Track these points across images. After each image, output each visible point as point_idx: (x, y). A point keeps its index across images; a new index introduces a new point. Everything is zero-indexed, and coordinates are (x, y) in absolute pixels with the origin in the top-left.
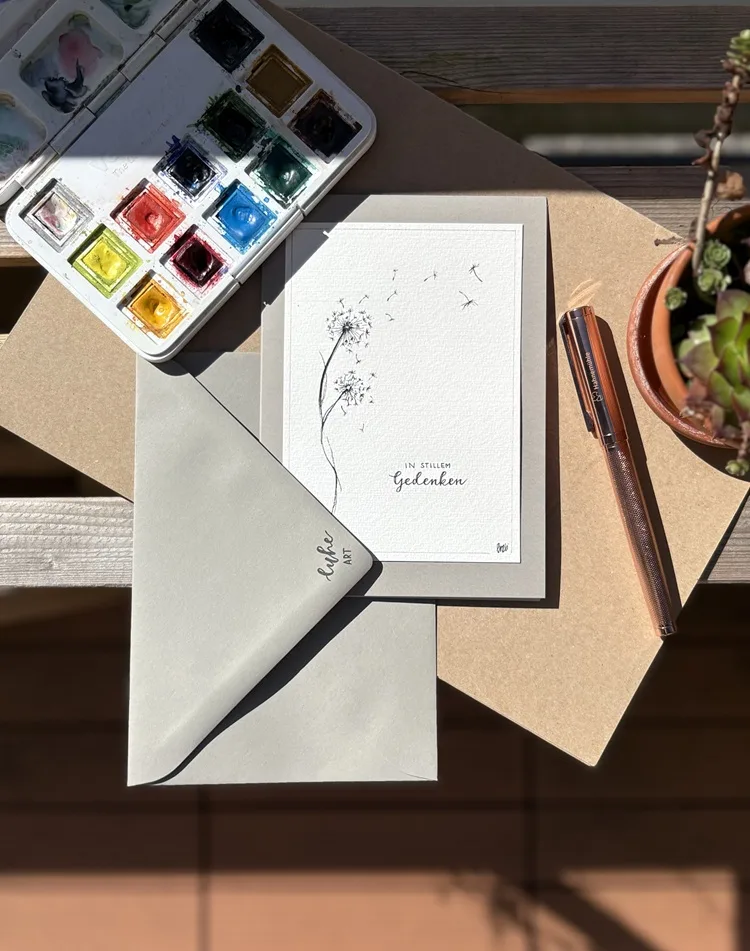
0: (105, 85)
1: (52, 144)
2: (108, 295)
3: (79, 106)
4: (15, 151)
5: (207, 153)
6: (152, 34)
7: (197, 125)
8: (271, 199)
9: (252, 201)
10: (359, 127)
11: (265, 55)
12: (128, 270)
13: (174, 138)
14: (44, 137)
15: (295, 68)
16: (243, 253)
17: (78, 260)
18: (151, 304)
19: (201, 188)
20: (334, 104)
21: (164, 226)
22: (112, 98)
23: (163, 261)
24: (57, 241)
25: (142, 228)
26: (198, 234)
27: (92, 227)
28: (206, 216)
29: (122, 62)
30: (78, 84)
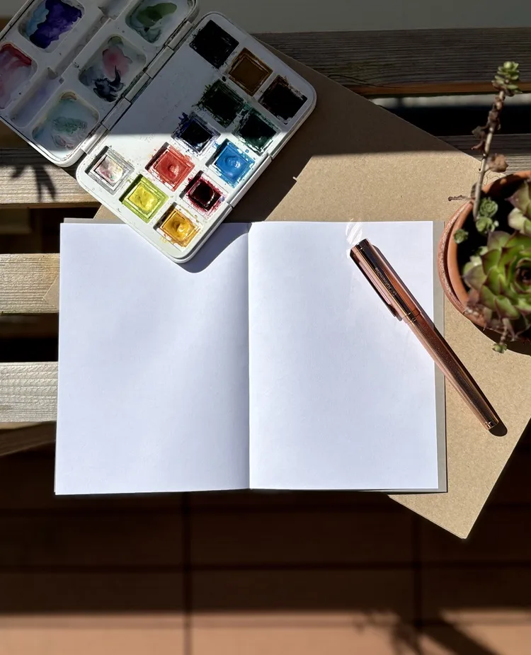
0: (136, 82)
1: (104, 123)
2: (147, 220)
3: (119, 97)
4: (78, 129)
5: (206, 123)
6: (164, 46)
7: (198, 105)
8: (250, 151)
9: (238, 152)
10: (305, 99)
11: (240, 55)
12: (159, 203)
13: (184, 114)
14: (97, 119)
15: (260, 62)
16: (234, 187)
17: (126, 199)
18: (175, 225)
19: (203, 146)
20: (288, 85)
21: (180, 173)
22: (141, 91)
23: (181, 196)
24: (111, 187)
25: (167, 175)
26: (204, 176)
27: (134, 176)
28: (208, 164)
29: (145, 66)
30: (117, 82)
